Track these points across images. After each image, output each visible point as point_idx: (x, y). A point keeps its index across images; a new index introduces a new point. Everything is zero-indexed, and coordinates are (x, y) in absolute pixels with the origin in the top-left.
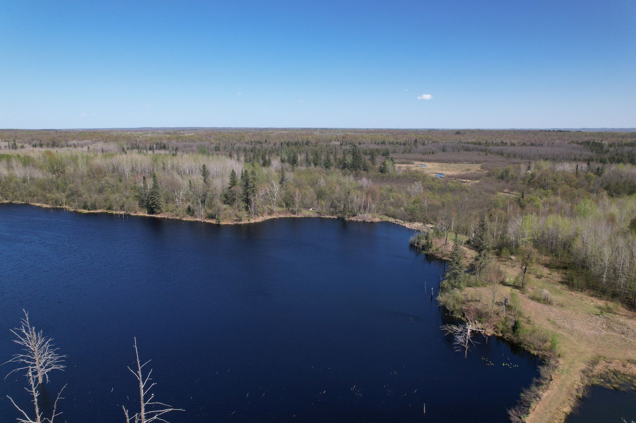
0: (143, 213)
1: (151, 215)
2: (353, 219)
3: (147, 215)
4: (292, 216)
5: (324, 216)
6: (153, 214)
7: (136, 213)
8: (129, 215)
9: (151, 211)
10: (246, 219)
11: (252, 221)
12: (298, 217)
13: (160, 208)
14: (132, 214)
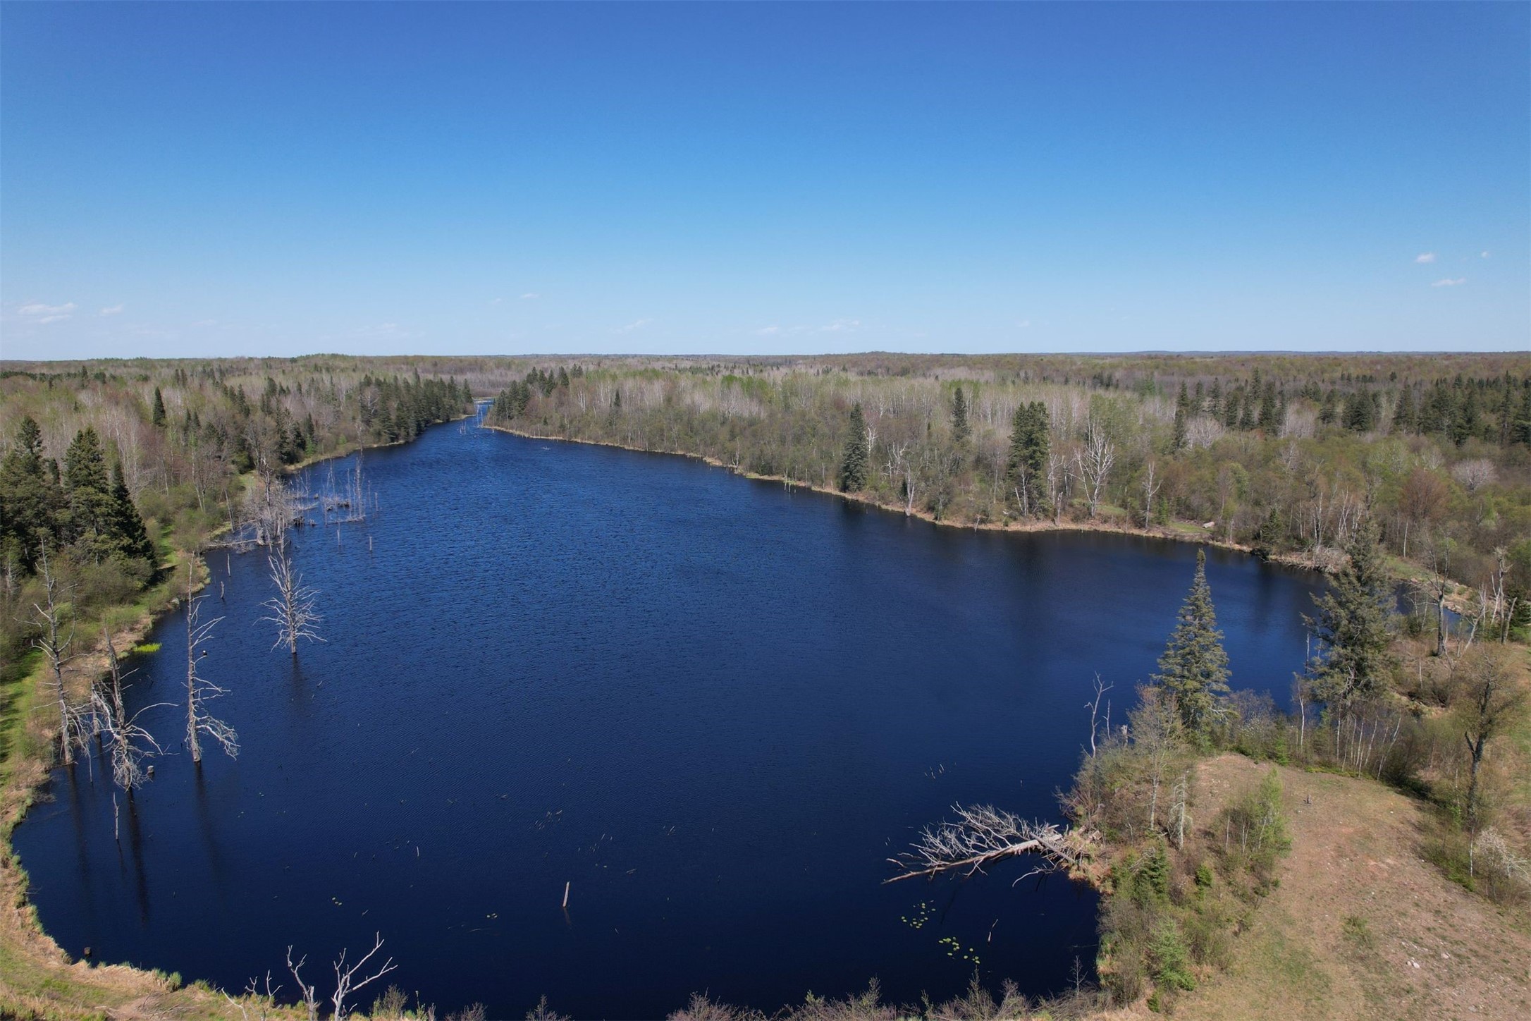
0: (831, 489)
1: (842, 494)
2: (1292, 559)
3: (836, 492)
4: (1136, 532)
5: (1219, 544)
6: (845, 492)
7: (821, 486)
8: (809, 489)
9: (845, 488)
10: (1001, 520)
11: (1014, 527)
12: (1145, 535)
13: (858, 479)
14: (815, 488)
